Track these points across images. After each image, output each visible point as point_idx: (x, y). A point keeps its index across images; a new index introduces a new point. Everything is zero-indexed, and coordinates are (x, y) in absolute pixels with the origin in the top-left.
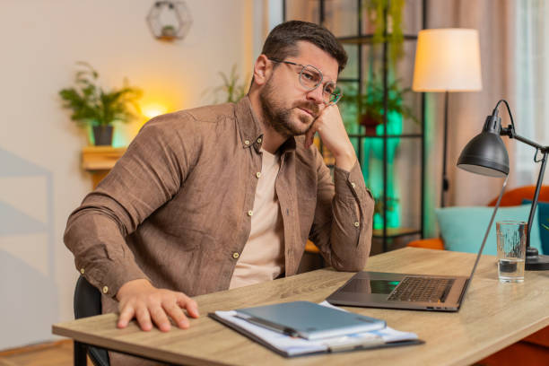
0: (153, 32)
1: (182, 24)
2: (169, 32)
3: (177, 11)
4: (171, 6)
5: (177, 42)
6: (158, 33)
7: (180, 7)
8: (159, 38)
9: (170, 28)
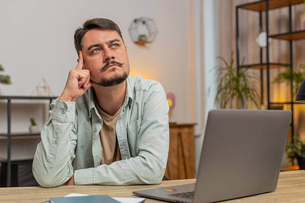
0: (133, 39)
1: (150, 34)
2: (143, 38)
3: (147, 25)
4: (144, 23)
5: (148, 45)
6: (136, 39)
7: (150, 23)
8: (136, 43)
9: (144, 36)
